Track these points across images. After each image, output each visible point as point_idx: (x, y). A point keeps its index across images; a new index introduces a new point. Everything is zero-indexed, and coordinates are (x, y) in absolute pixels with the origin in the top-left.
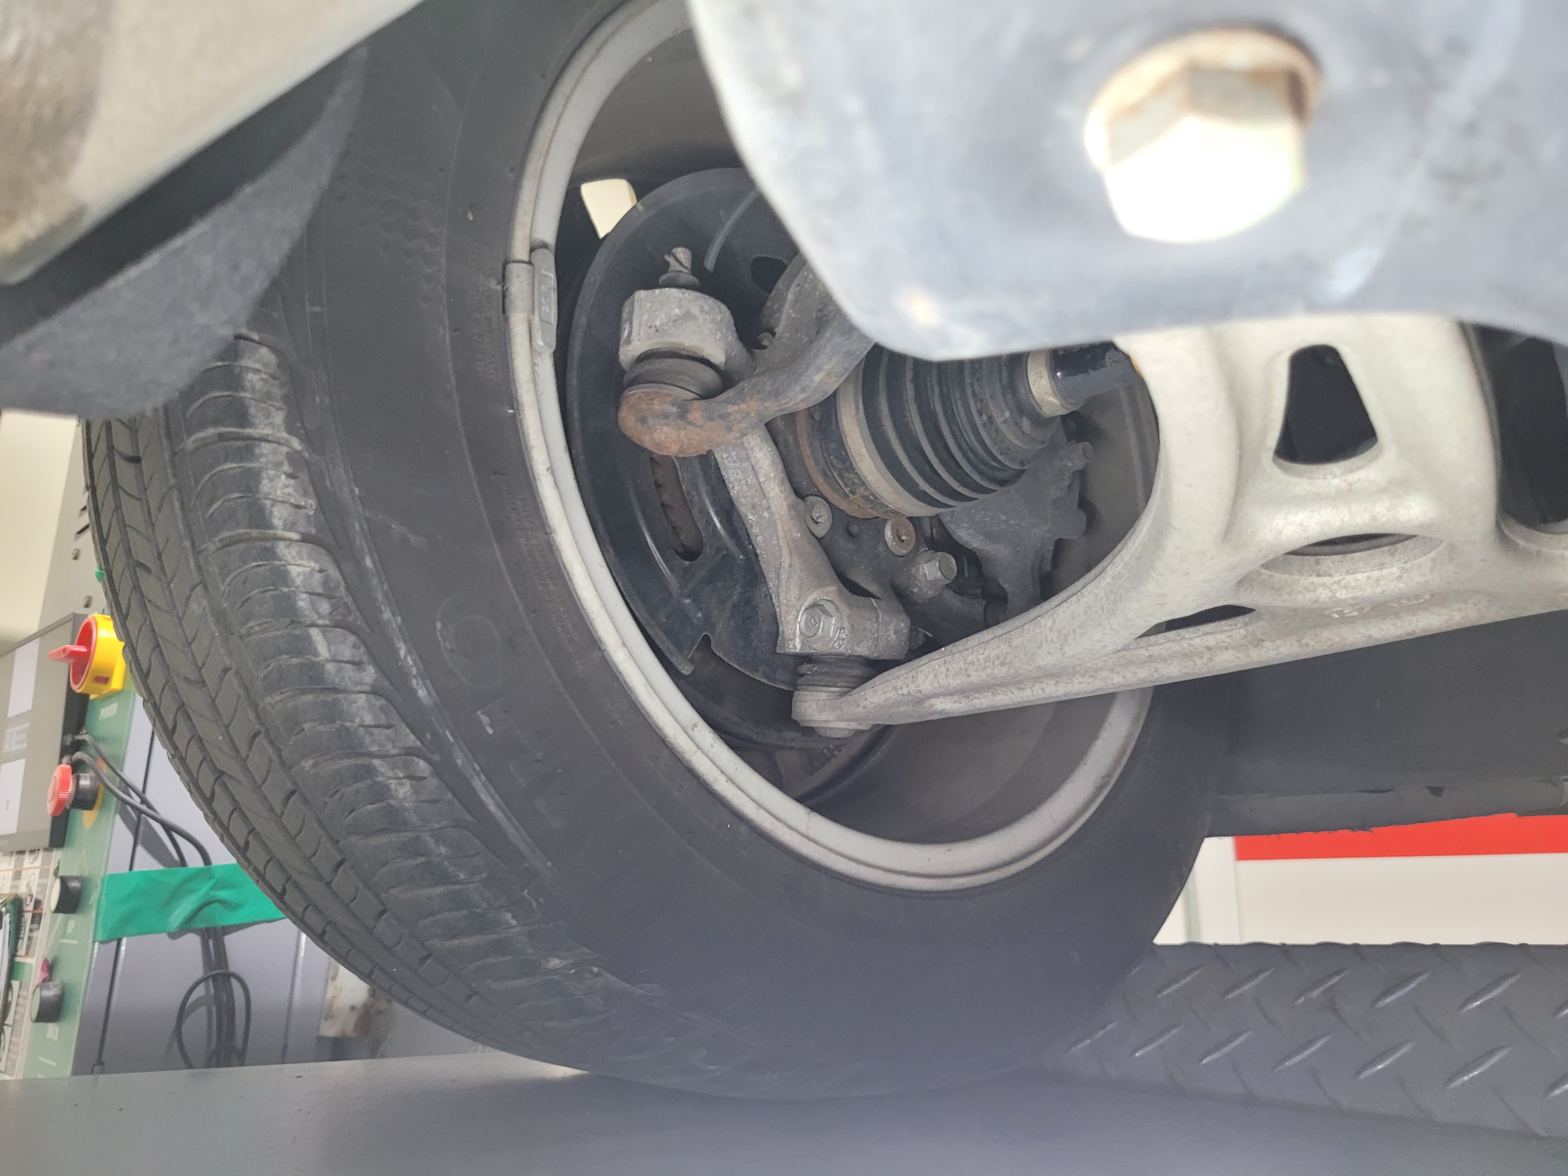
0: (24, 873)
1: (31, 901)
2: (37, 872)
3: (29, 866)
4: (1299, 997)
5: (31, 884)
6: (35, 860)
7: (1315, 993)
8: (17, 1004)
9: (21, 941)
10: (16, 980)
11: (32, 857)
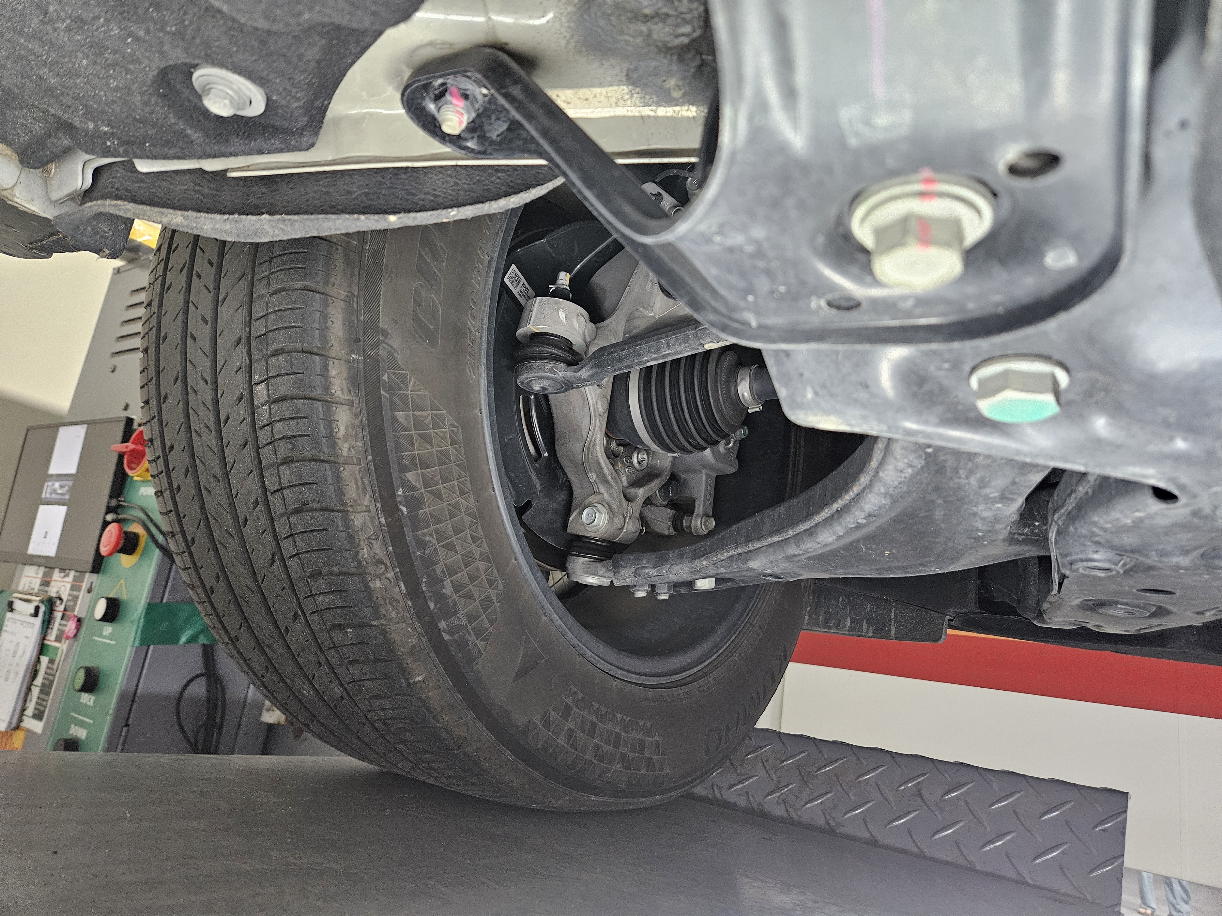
0: (52, 584)
1: (61, 604)
2: (68, 586)
3: (59, 579)
4: (900, 786)
5: (61, 593)
6: (65, 576)
7: (910, 785)
8: (46, 673)
9: (49, 630)
10: (46, 656)
11: (62, 575)
